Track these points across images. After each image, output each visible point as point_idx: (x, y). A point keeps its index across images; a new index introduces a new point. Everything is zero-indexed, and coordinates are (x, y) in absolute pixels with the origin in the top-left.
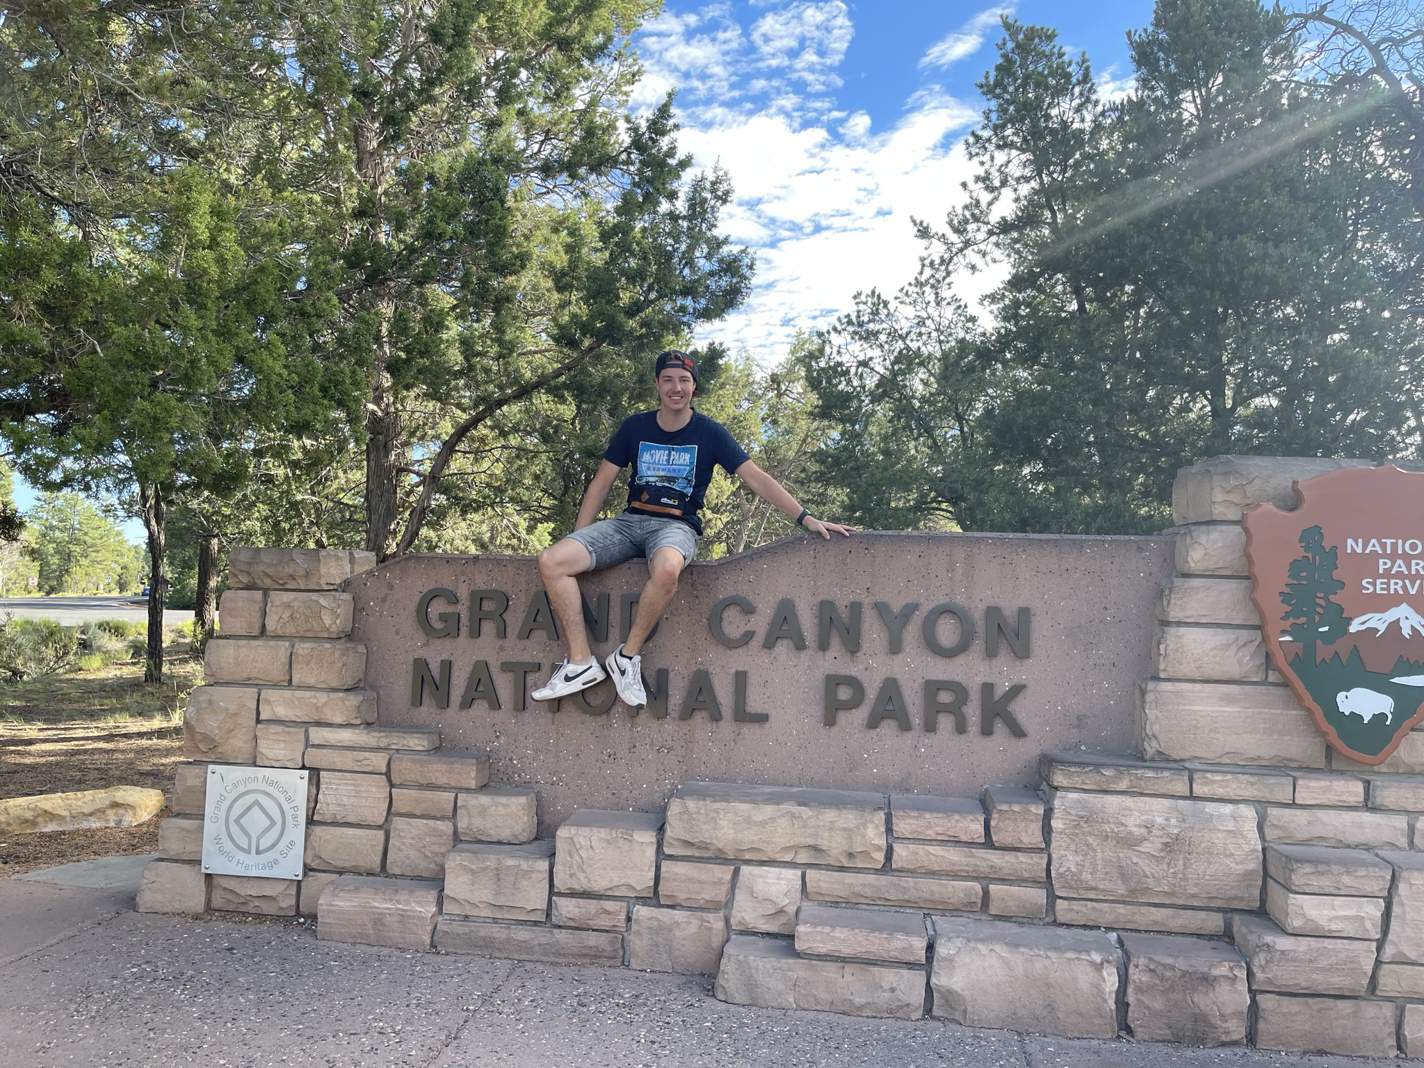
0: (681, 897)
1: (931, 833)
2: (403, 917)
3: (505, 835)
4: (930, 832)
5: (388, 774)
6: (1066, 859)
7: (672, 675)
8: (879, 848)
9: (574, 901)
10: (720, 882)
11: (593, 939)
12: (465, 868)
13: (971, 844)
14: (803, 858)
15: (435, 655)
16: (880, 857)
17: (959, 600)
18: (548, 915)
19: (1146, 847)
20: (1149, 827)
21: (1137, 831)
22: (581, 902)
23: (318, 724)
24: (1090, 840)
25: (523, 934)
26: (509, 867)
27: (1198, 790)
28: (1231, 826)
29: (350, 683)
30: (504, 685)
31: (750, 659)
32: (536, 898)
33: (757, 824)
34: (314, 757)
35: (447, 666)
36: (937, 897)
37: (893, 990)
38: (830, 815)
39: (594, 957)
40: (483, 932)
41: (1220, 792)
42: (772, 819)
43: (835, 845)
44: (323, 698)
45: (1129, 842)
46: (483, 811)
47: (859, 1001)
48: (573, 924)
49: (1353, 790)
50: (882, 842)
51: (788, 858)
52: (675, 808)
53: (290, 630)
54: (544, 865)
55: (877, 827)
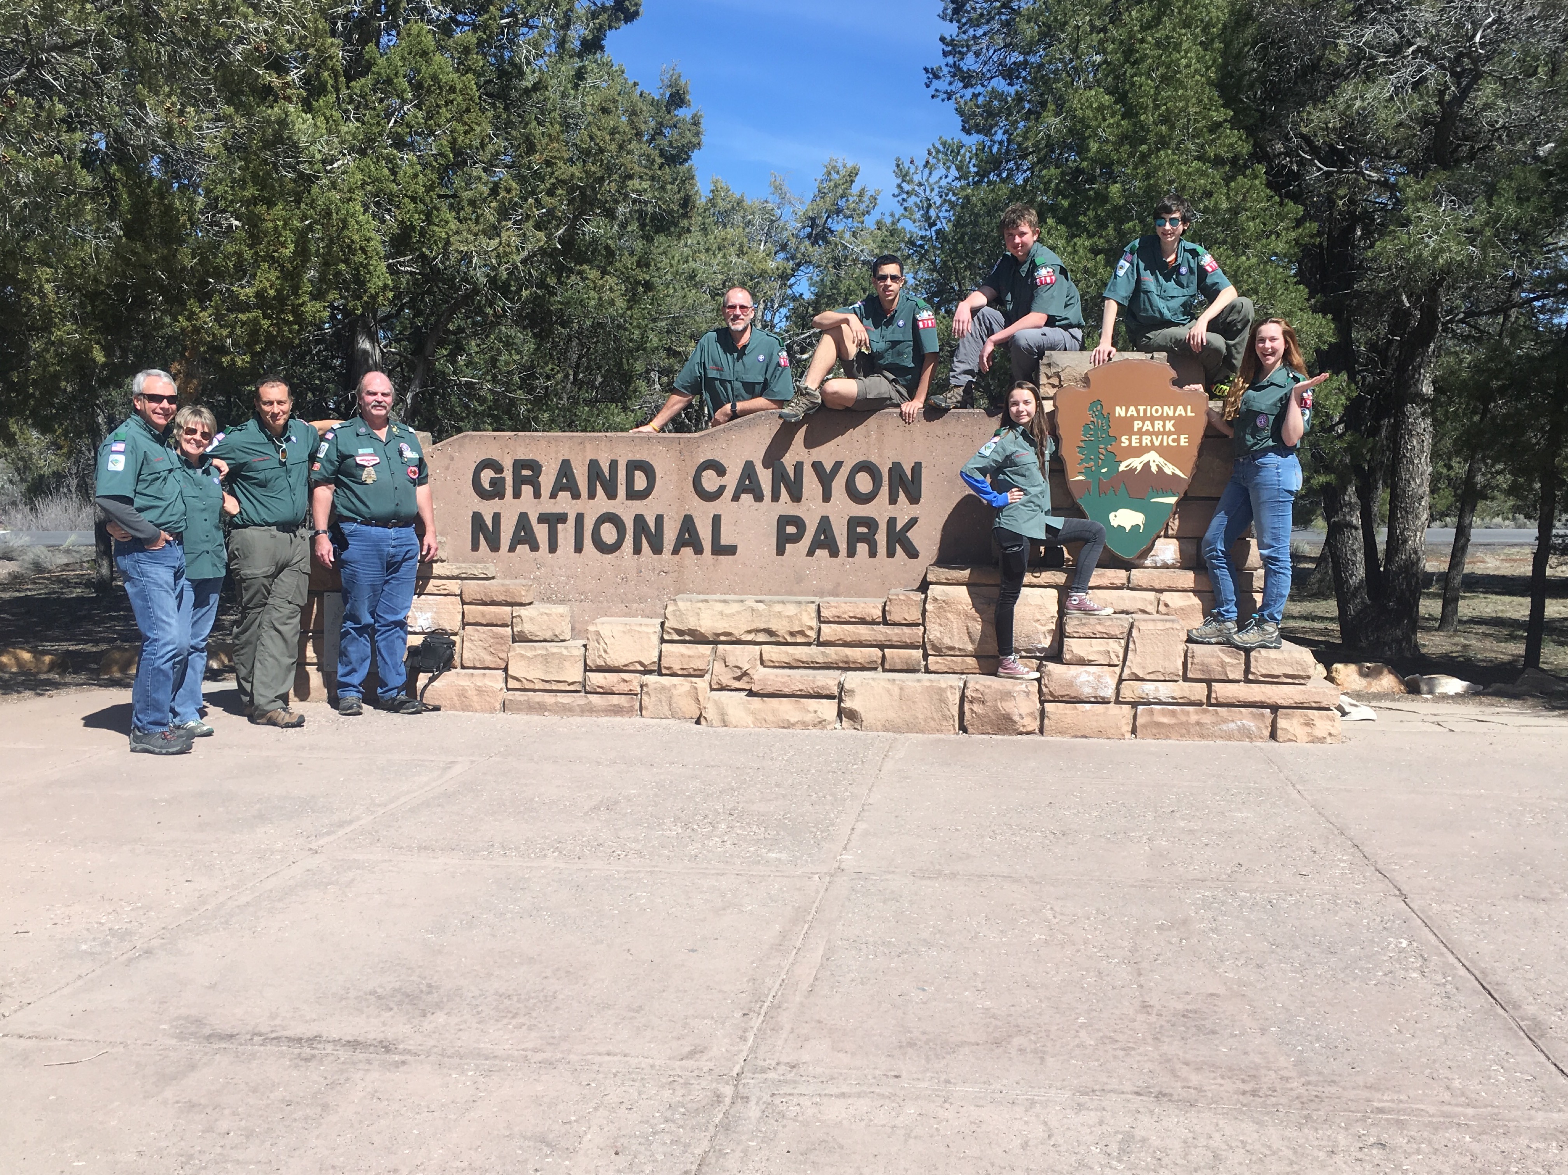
0: (676, 667)
2: (480, 691)
3: (549, 635)
4: (845, 616)
5: (461, 595)
6: (935, 629)
7: (666, 519)
8: (811, 628)
9: (601, 674)
10: (704, 657)
11: (615, 700)
12: (522, 656)
13: (873, 623)
14: (761, 637)
15: (488, 509)
16: (812, 634)
17: (872, 460)
18: (584, 686)
22: (607, 674)
24: (949, 615)
25: (566, 699)
26: (553, 654)
28: (1039, 601)
31: (723, 506)
32: (575, 673)
33: (727, 616)
35: (497, 517)
36: (851, 659)
37: (816, 712)
38: (778, 608)
39: (617, 711)
40: (537, 699)
41: (1035, 581)
42: (739, 612)
43: (781, 627)
46: (532, 619)
47: (793, 719)
48: (601, 690)
49: (1118, 576)
50: (814, 624)
51: (749, 637)
52: (671, 607)
54: (579, 652)
55: (809, 614)
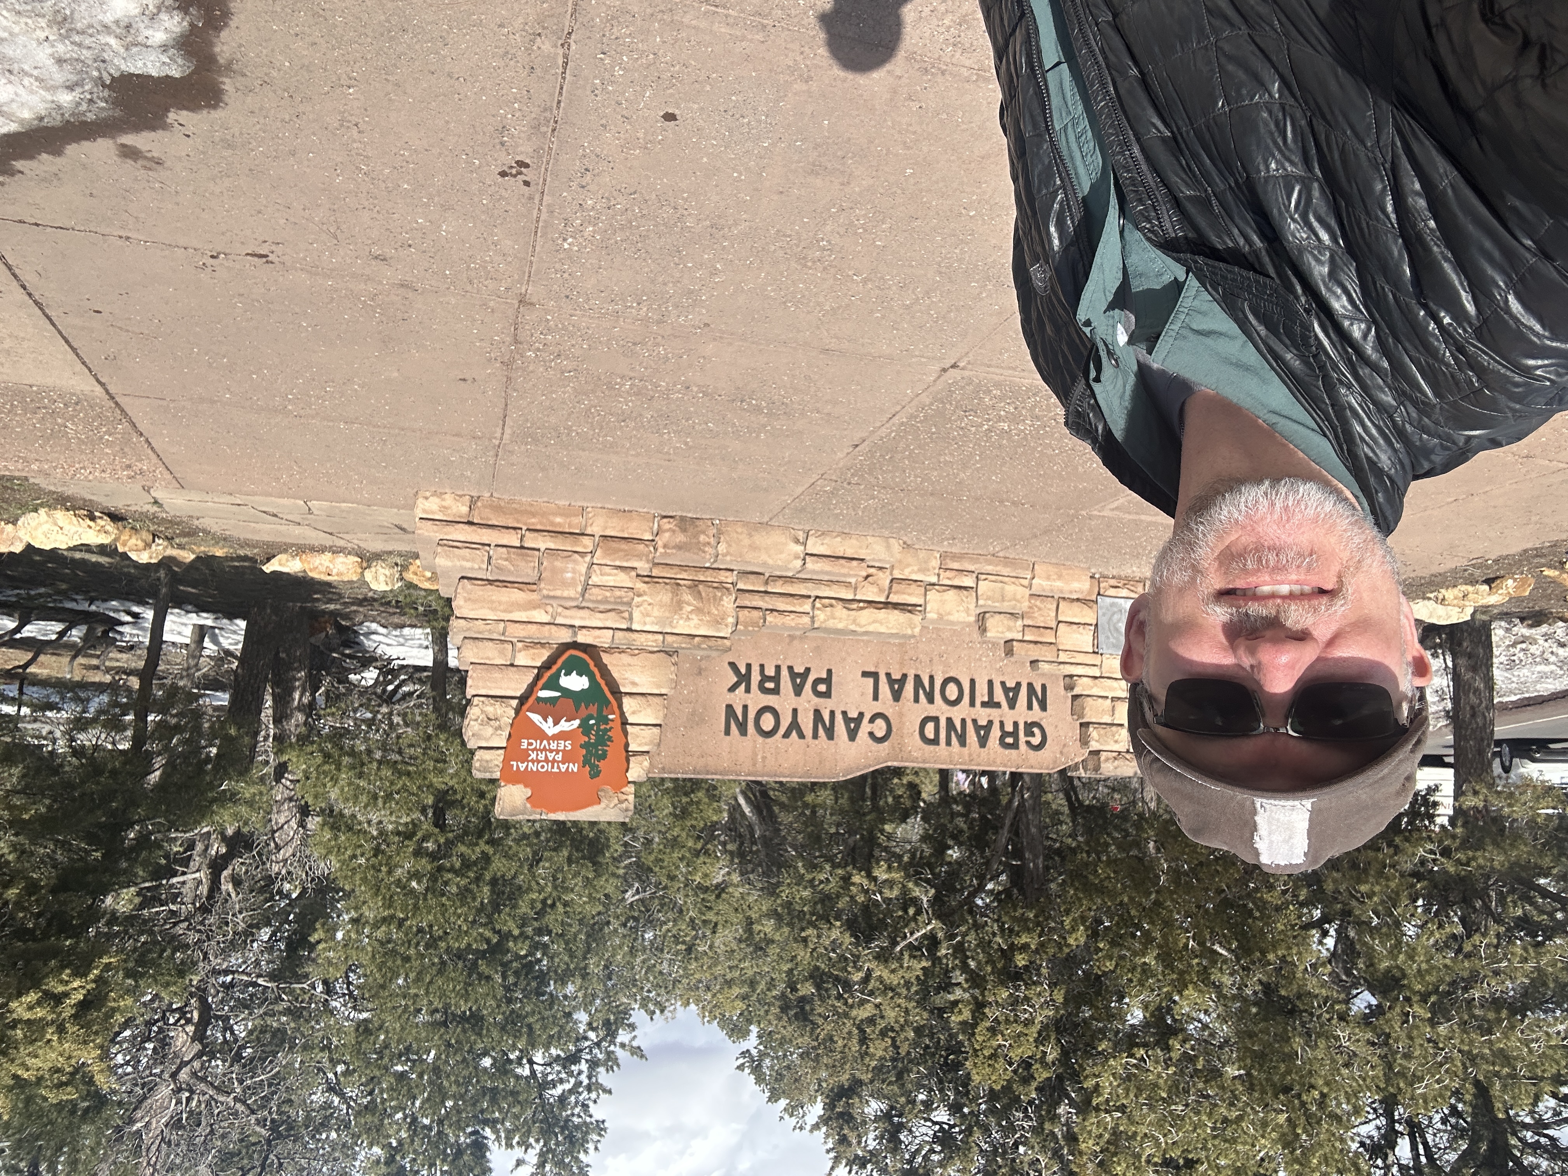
0: (914, 586)
1: (792, 616)
2: (1048, 578)
3: (997, 616)
5: (1058, 650)
6: (728, 603)
7: (912, 700)
8: (818, 609)
9: (966, 585)
10: (896, 593)
11: (956, 565)
12: (1019, 603)
13: (772, 610)
14: (854, 605)
15: (1036, 714)
16: (818, 605)
17: (760, 739)
18: (976, 577)
19: (689, 608)
20: (688, 619)
21: (693, 616)
22: (962, 584)
23: (1095, 678)
24: (716, 612)
25: (989, 568)
27: (660, 637)
28: (648, 619)
29: (1080, 700)
30: (999, 695)
31: (871, 707)
33: (877, 622)
34: (1096, 660)
35: (1030, 707)
38: (840, 626)
39: (955, 557)
41: (650, 636)
42: (869, 624)
44: (1095, 691)
45: (698, 611)
46: (1009, 629)
47: (839, 539)
50: (817, 612)
51: (863, 605)
52: (917, 630)
53: (1114, 728)
54: (981, 602)
55: (818, 620)
